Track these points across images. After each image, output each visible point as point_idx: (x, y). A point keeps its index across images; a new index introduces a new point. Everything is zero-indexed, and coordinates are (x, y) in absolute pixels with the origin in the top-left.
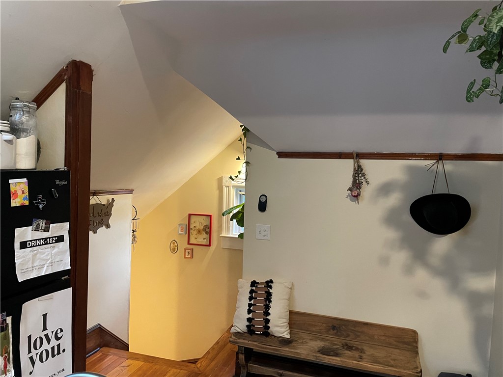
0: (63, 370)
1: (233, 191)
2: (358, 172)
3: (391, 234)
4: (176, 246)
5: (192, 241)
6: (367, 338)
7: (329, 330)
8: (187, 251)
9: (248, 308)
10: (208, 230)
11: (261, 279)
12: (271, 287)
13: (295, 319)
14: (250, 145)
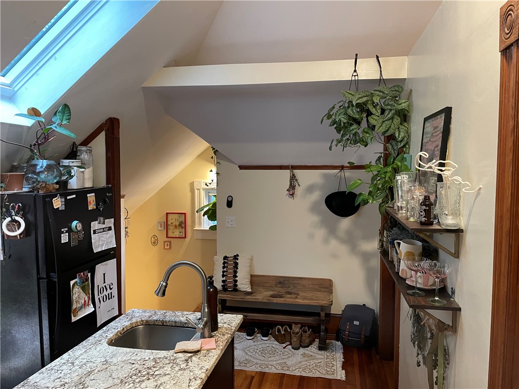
0: (114, 309)
1: (203, 193)
2: (293, 178)
3: (315, 218)
4: (156, 240)
5: (170, 235)
6: (301, 287)
7: (277, 285)
8: (166, 243)
9: (222, 274)
10: (183, 225)
11: (231, 254)
12: (237, 259)
13: (254, 280)
14: (219, 161)
